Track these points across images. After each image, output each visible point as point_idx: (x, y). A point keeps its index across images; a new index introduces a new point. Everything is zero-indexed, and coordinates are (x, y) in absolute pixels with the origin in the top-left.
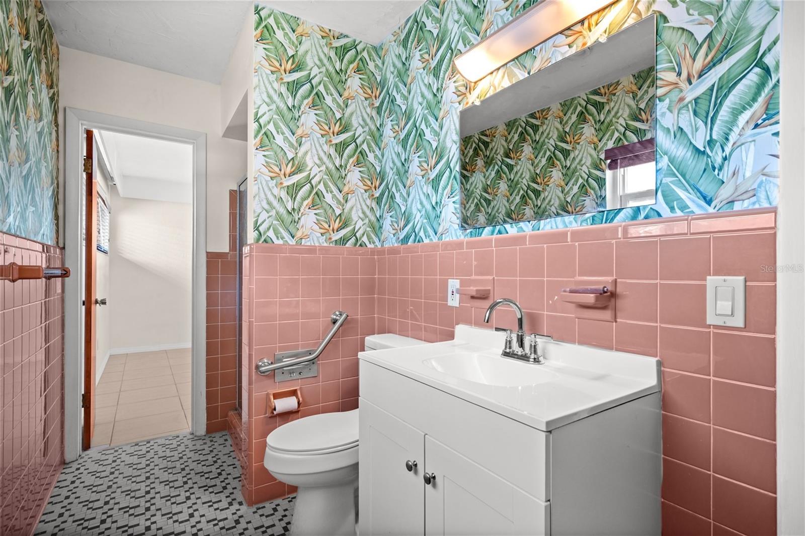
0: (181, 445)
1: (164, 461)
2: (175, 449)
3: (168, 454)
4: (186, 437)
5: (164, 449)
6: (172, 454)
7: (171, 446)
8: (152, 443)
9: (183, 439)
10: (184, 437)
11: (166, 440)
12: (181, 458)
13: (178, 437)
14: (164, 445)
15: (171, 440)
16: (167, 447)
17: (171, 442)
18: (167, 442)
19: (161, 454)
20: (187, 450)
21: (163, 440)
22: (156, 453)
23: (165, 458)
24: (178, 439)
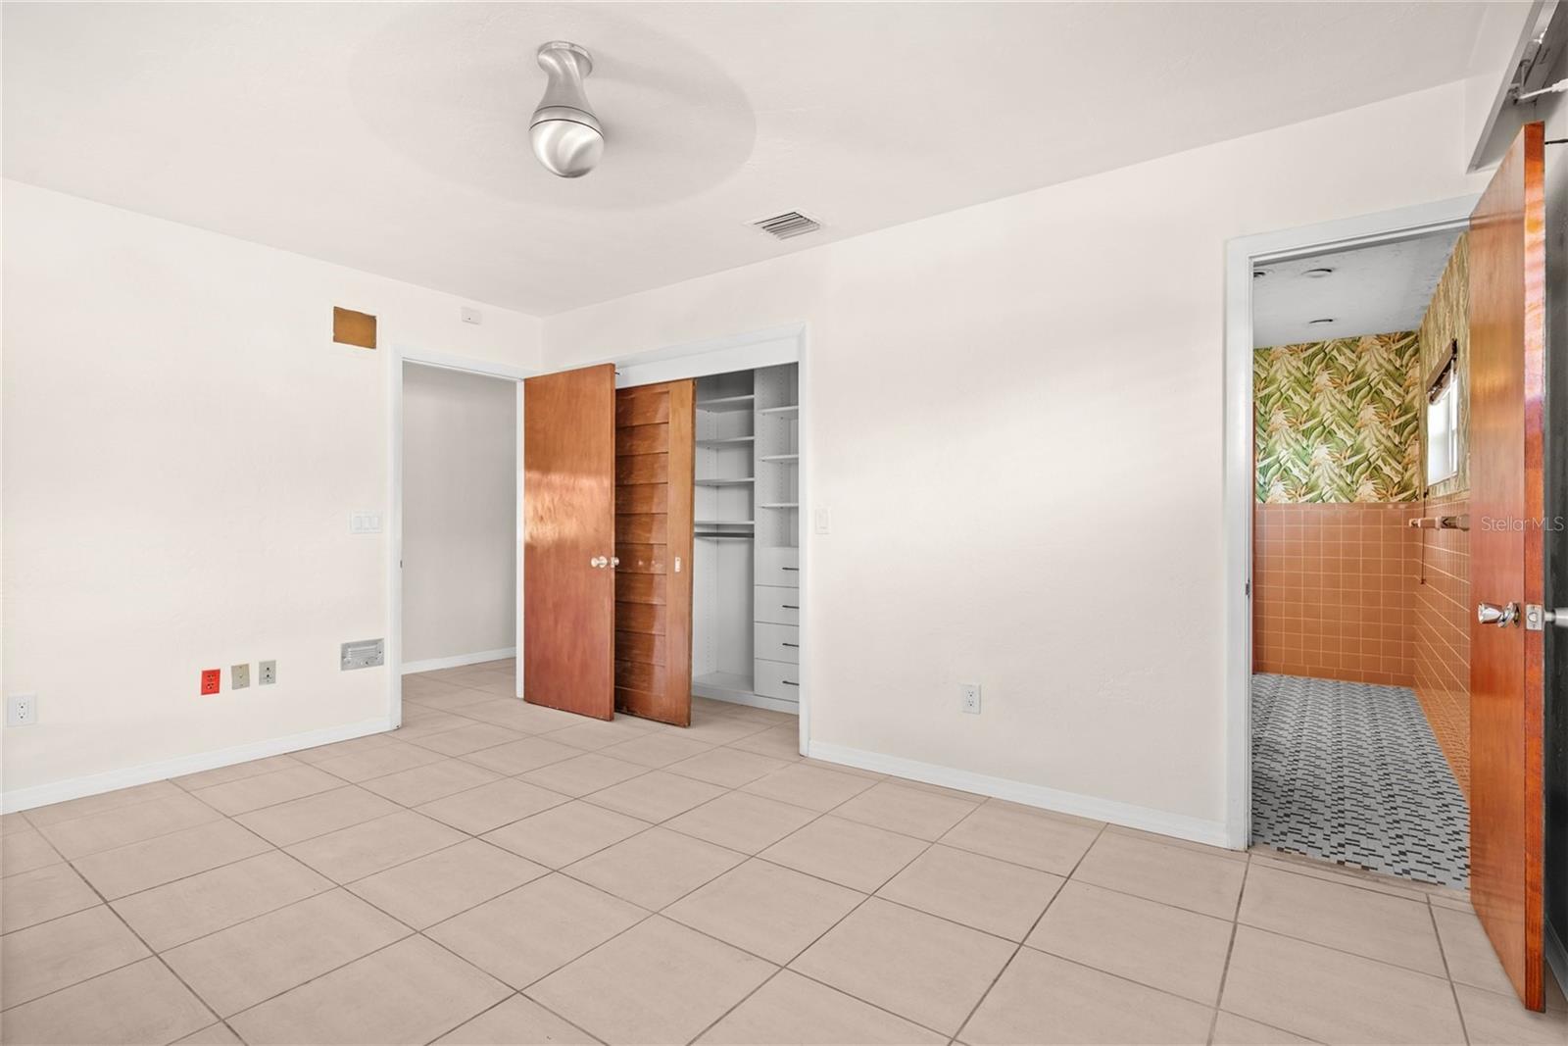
0: (1279, 833)
1: (1315, 821)
2: (1292, 831)
3: (1306, 830)
4: (1265, 843)
5: (1312, 838)
6: (1299, 826)
7: (1298, 837)
8: (1334, 859)
9: (1273, 840)
10: (1268, 844)
11: (1305, 854)
12: (1286, 815)
13: (1280, 849)
14: (1311, 845)
15: (1294, 849)
16: (1304, 840)
17: (1297, 846)
18: (1303, 848)
19: (1320, 834)
20: (1273, 822)
21: (1310, 856)
22: (1327, 838)
23: (1313, 825)
24: (1281, 845)
